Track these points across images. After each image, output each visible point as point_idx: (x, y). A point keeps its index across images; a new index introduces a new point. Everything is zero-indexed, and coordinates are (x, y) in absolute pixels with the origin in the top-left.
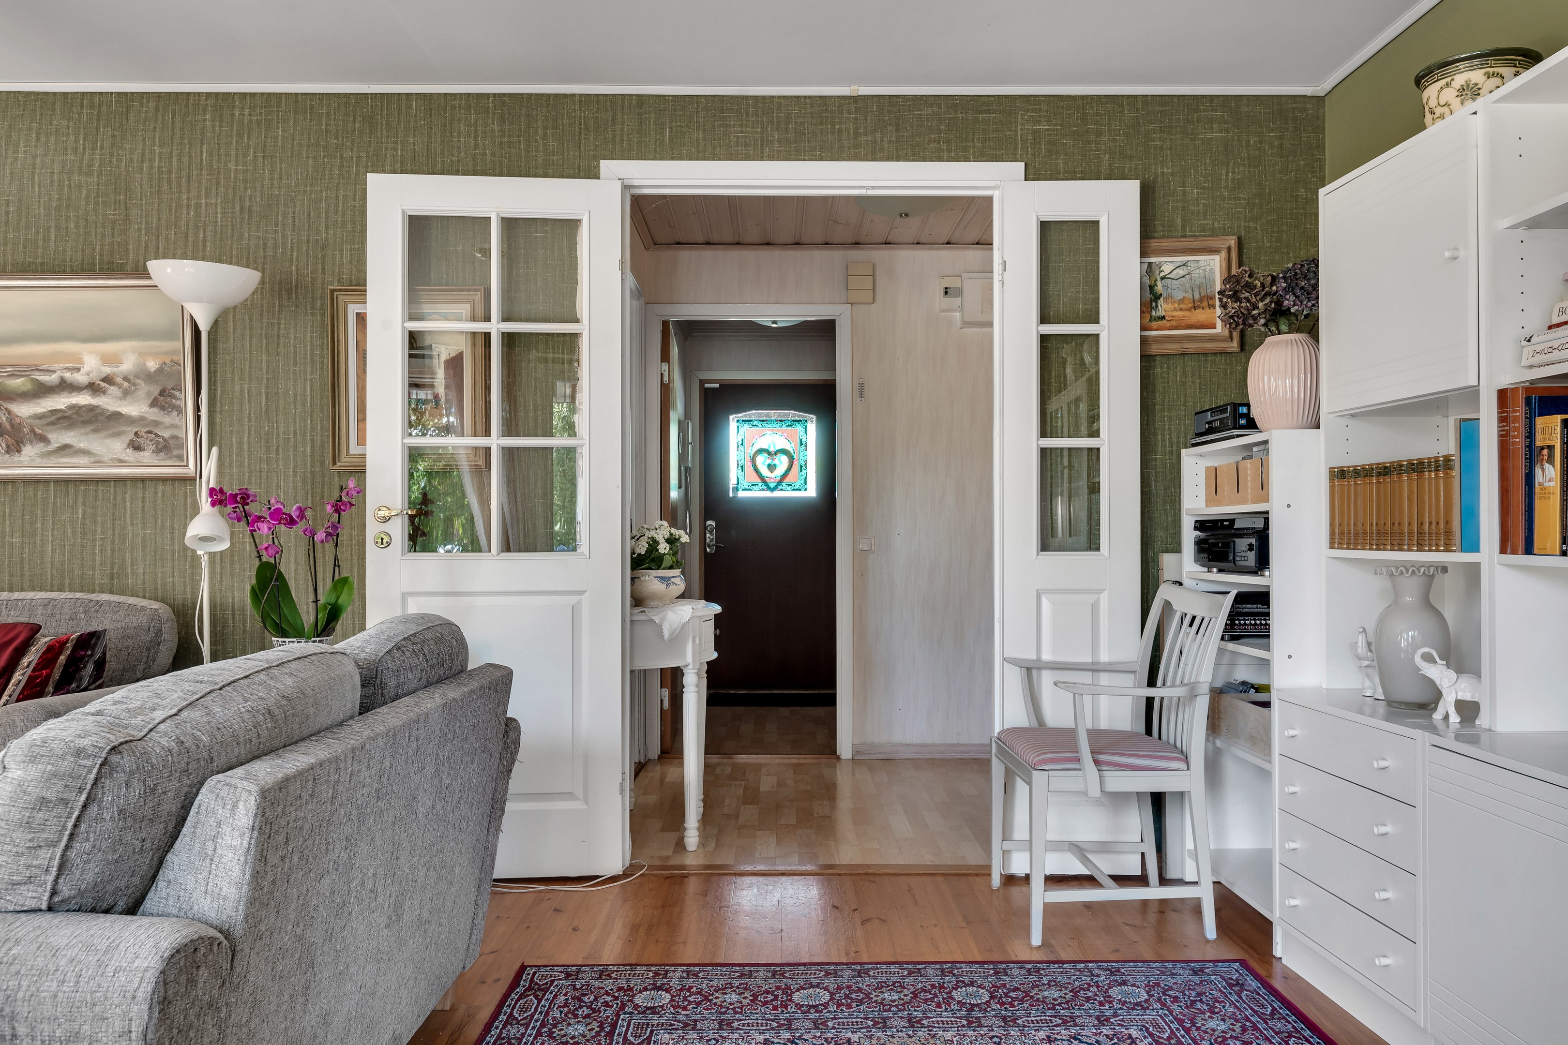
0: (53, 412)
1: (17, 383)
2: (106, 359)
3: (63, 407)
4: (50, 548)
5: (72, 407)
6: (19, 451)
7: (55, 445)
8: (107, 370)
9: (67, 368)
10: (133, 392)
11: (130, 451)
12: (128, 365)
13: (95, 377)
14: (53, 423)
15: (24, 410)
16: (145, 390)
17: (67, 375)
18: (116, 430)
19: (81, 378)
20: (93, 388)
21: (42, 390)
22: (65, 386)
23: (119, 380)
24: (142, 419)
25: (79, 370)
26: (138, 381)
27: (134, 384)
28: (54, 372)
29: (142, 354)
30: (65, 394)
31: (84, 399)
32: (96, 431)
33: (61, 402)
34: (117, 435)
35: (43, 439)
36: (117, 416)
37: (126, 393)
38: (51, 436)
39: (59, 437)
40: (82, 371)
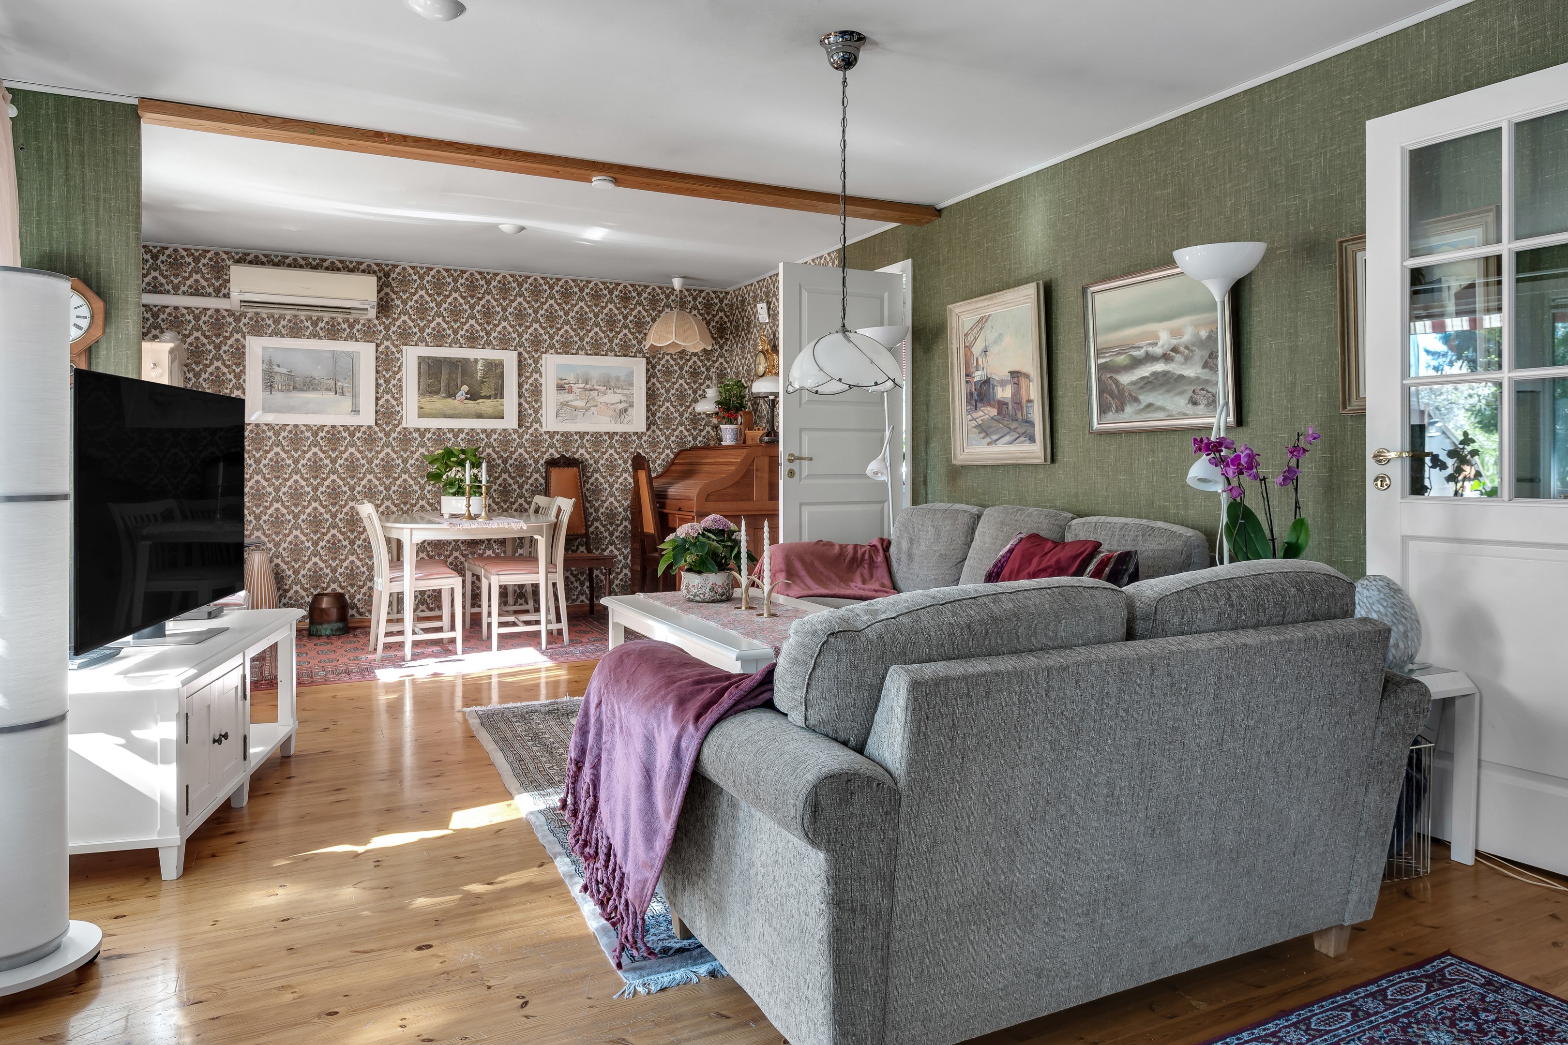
0: (1143, 378)
1: (1121, 359)
2: (1175, 333)
3: (1147, 374)
4: (1142, 484)
5: (1154, 374)
6: (1123, 410)
7: (1144, 404)
8: (1174, 342)
9: (1150, 344)
10: (1191, 358)
11: (1190, 406)
12: (1187, 337)
13: (1167, 348)
14: (1142, 388)
15: (1125, 379)
16: (1200, 354)
17: (1150, 349)
18: (1180, 390)
19: (1158, 350)
20: (1165, 358)
21: (1136, 363)
22: (1150, 358)
23: (1182, 349)
24: (1198, 378)
25: (1156, 344)
26: (1194, 348)
27: (1192, 351)
28: (1142, 347)
29: (1197, 326)
30: (1148, 365)
31: (1160, 367)
32: (1168, 391)
33: (1146, 371)
34: (1181, 393)
35: (1136, 400)
36: (1181, 377)
37: (1187, 359)
38: (1141, 397)
39: (1146, 398)
40: (1160, 344)
